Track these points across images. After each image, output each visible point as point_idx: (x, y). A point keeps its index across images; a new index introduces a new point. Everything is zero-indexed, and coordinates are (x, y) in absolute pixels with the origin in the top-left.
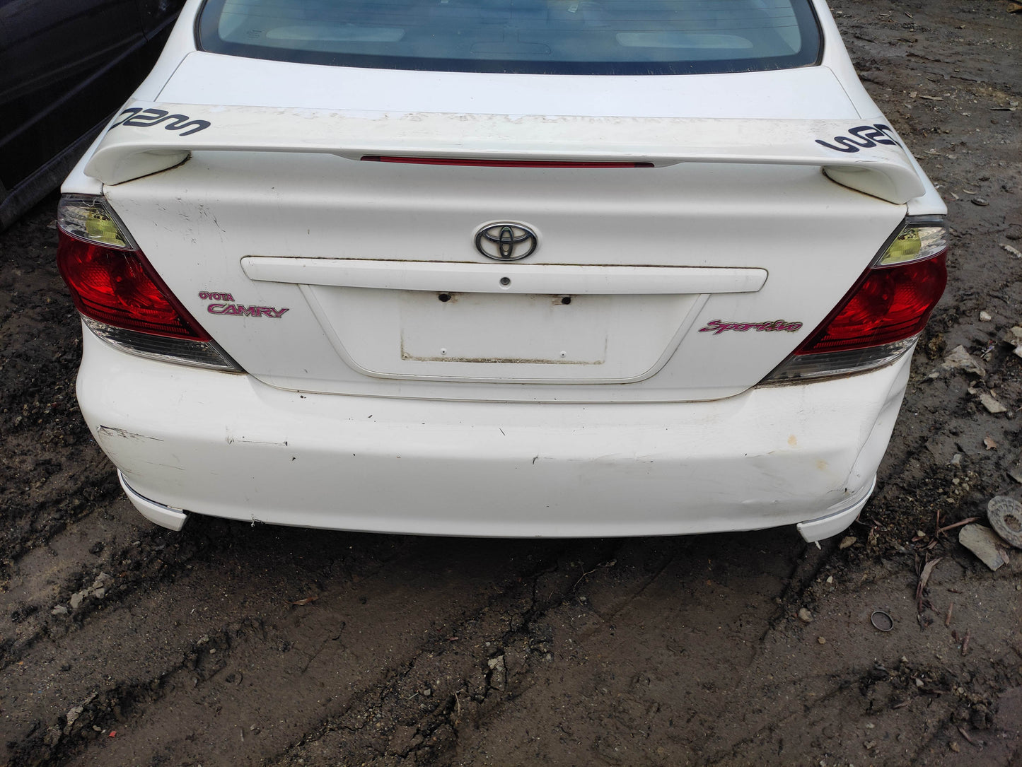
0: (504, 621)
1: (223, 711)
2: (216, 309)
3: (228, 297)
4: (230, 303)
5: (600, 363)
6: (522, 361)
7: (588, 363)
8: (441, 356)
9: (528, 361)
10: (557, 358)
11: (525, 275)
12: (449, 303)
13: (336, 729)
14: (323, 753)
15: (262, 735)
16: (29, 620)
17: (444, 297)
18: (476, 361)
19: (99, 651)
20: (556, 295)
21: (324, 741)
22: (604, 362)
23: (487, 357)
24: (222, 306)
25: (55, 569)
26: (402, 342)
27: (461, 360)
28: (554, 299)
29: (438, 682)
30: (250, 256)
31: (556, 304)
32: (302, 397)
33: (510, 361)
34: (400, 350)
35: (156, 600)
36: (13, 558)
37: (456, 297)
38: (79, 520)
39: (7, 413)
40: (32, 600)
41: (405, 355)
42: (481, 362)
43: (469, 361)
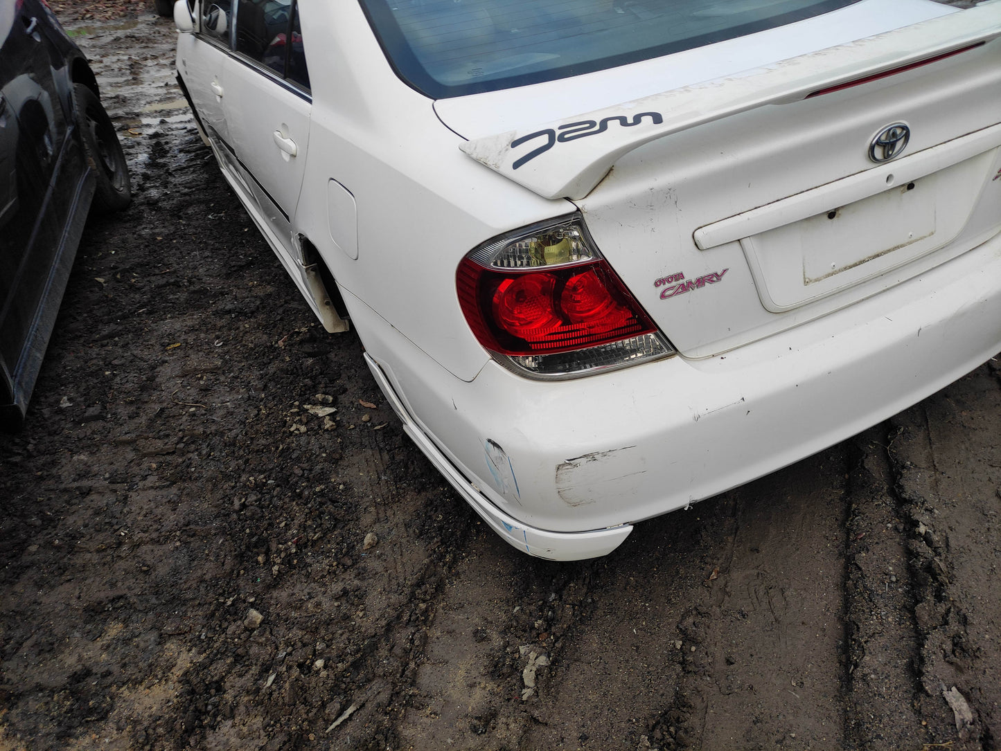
0: (879, 505)
1: (756, 687)
2: (668, 293)
3: (681, 276)
4: (681, 281)
5: (932, 234)
6: (885, 253)
7: (925, 237)
8: (831, 271)
9: (889, 251)
10: (906, 240)
11: (902, 167)
12: (835, 219)
13: (869, 639)
14: (880, 662)
15: (807, 683)
16: (500, 722)
17: (832, 215)
18: (856, 265)
19: (596, 707)
20: (903, 185)
21: (870, 653)
22: (935, 231)
23: (862, 259)
24: (672, 288)
25: (462, 672)
26: (804, 269)
27: (846, 269)
28: (902, 189)
29: (891, 568)
30: (701, 227)
31: (903, 192)
32: (722, 358)
33: (878, 256)
34: (803, 276)
35: (592, 641)
36: (411, 685)
37: (840, 212)
38: (432, 622)
39: (244, 574)
40: (473, 709)
41: (807, 280)
42: (859, 264)
43: (851, 267)
